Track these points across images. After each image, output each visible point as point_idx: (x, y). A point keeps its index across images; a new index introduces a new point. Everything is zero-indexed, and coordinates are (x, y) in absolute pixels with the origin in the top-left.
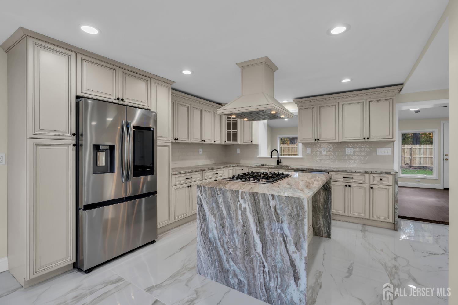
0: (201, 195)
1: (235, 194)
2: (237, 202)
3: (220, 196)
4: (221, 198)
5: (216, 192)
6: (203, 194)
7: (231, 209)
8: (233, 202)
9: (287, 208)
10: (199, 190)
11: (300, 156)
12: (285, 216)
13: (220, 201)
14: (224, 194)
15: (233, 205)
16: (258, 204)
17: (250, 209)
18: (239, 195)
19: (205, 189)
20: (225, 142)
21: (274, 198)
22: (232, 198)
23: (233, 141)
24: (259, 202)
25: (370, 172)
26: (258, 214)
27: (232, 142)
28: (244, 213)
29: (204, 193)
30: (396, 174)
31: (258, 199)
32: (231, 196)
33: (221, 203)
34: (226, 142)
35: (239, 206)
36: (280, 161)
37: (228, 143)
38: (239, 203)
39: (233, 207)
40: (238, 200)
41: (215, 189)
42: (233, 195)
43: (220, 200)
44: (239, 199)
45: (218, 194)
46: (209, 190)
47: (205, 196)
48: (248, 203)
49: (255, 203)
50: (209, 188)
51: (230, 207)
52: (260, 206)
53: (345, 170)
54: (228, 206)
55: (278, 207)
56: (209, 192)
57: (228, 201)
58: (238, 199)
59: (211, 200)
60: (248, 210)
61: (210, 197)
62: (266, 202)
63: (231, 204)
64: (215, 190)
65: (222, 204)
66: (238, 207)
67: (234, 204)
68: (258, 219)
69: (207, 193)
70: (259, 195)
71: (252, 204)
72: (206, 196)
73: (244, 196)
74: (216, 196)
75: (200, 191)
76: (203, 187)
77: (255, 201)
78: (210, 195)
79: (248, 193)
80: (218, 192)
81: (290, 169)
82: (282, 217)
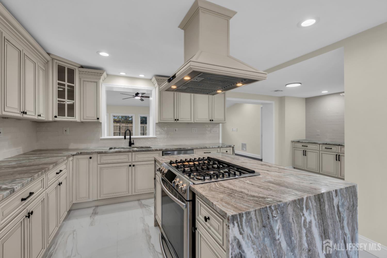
0: (241, 233)
1: (299, 206)
2: (301, 217)
3: (277, 218)
4: (279, 221)
5: (270, 214)
6: (245, 229)
7: (294, 234)
8: (296, 221)
9: (346, 201)
10: (236, 224)
11: (151, 136)
12: (345, 212)
13: (277, 228)
14: (282, 213)
15: (296, 225)
16: (324, 208)
17: (315, 220)
18: (303, 205)
19: (249, 217)
20: (56, 117)
21: (337, 194)
22: (295, 215)
23: (68, 116)
24: (324, 206)
25: (221, 147)
26: (323, 224)
27: (66, 118)
28: (309, 231)
29: (247, 226)
30: (234, 147)
31: (324, 202)
32: (294, 210)
33: (279, 231)
34: (58, 117)
35: (304, 222)
36: (132, 142)
37: (60, 118)
38: (303, 218)
39: (296, 228)
40: (302, 214)
41: (268, 208)
42: (295, 209)
43: (277, 226)
44: (304, 212)
45: (273, 217)
46: (258, 217)
47: (249, 231)
48: (314, 213)
49: (321, 209)
50: (257, 212)
51: (292, 231)
52: (325, 211)
53: (206, 147)
54: (289, 231)
55: (340, 204)
56: (257, 221)
57: (289, 222)
58: (302, 212)
59: (261, 234)
60: (314, 223)
61: (260, 230)
62: (330, 202)
63: (293, 225)
64: (269, 211)
65: (281, 231)
66: (302, 225)
67: (297, 223)
68: (324, 229)
69: (254, 222)
70: (324, 196)
71: (317, 212)
72: (252, 230)
73: (309, 203)
74: (270, 222)
75: (238, 226)
76: (244, 215)
77: (320, 205)
78: (260, 224)
79: (314, 197)
80: (274, 212)
81: (159, 151)
82: (343, 214)
